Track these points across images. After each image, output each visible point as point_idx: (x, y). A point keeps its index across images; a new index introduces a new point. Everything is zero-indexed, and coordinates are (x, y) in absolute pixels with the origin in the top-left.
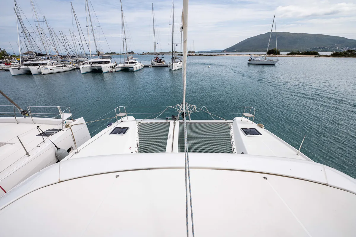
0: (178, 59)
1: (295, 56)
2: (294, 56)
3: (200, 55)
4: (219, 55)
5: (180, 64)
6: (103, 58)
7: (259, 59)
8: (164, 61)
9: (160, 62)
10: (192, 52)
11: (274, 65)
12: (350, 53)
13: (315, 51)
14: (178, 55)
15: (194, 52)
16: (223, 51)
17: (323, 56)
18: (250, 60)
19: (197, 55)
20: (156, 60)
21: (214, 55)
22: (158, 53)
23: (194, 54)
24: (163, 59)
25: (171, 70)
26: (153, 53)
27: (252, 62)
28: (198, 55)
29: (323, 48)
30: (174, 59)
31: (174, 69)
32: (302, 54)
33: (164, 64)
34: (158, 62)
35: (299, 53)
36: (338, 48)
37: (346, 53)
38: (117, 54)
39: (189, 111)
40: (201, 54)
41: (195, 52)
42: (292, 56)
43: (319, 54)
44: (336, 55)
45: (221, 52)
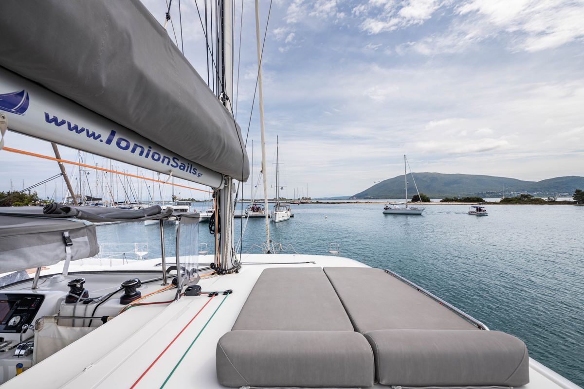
0: (283, 206)
1: (452, 203)
2: (450, 203)
3: (317, 202)
4: (344, 203)
5: (287, 214)
6: (178, 205)
7: (398, 207)
8: (263, 209)
9: (257, 211)
10: (306, 199)
11: (420, 214)
12: (526, 199)
13: (480, 196)
14: (286, 202)
15: (309, 199)
16: (352, 198)
17: (490, 203)
18: (386, 209)
19: (313, 203)
20: (253, 209)
21: (338, 203)
22: (257, 200)
23: (309, 202)
24: (262, 207)
25: (273, 221)
26: (250, 200)
27: (388, 211)
28: (315, 203)
29: (492, 193)
30: (278, 206)
31: (277, 220)
32: (461, 201)
33: (263, 213)
34: (254, 211)
35: (455, 200)
36: (512, 192)
37: (520, 199)
38: (196, 201)
39: (275, 249)
40: (319, 201)
41: (311, 198)
42: (447, 203)
43: (484, 201)
44: (506, 201)
45: (349, 199)
